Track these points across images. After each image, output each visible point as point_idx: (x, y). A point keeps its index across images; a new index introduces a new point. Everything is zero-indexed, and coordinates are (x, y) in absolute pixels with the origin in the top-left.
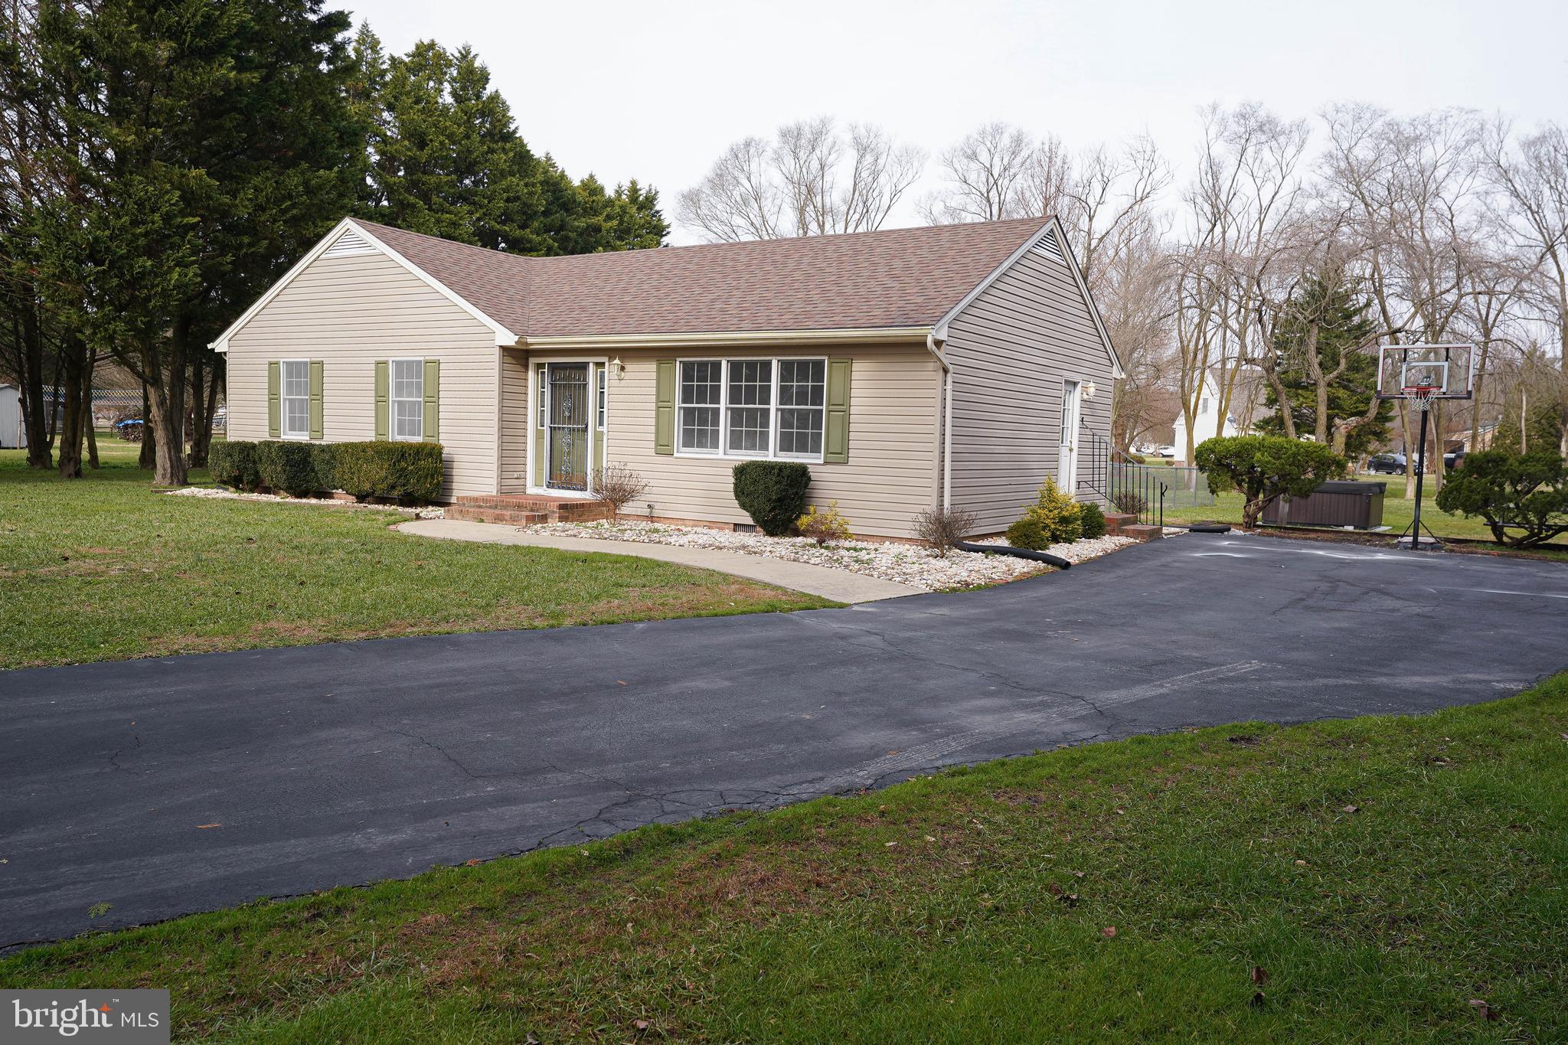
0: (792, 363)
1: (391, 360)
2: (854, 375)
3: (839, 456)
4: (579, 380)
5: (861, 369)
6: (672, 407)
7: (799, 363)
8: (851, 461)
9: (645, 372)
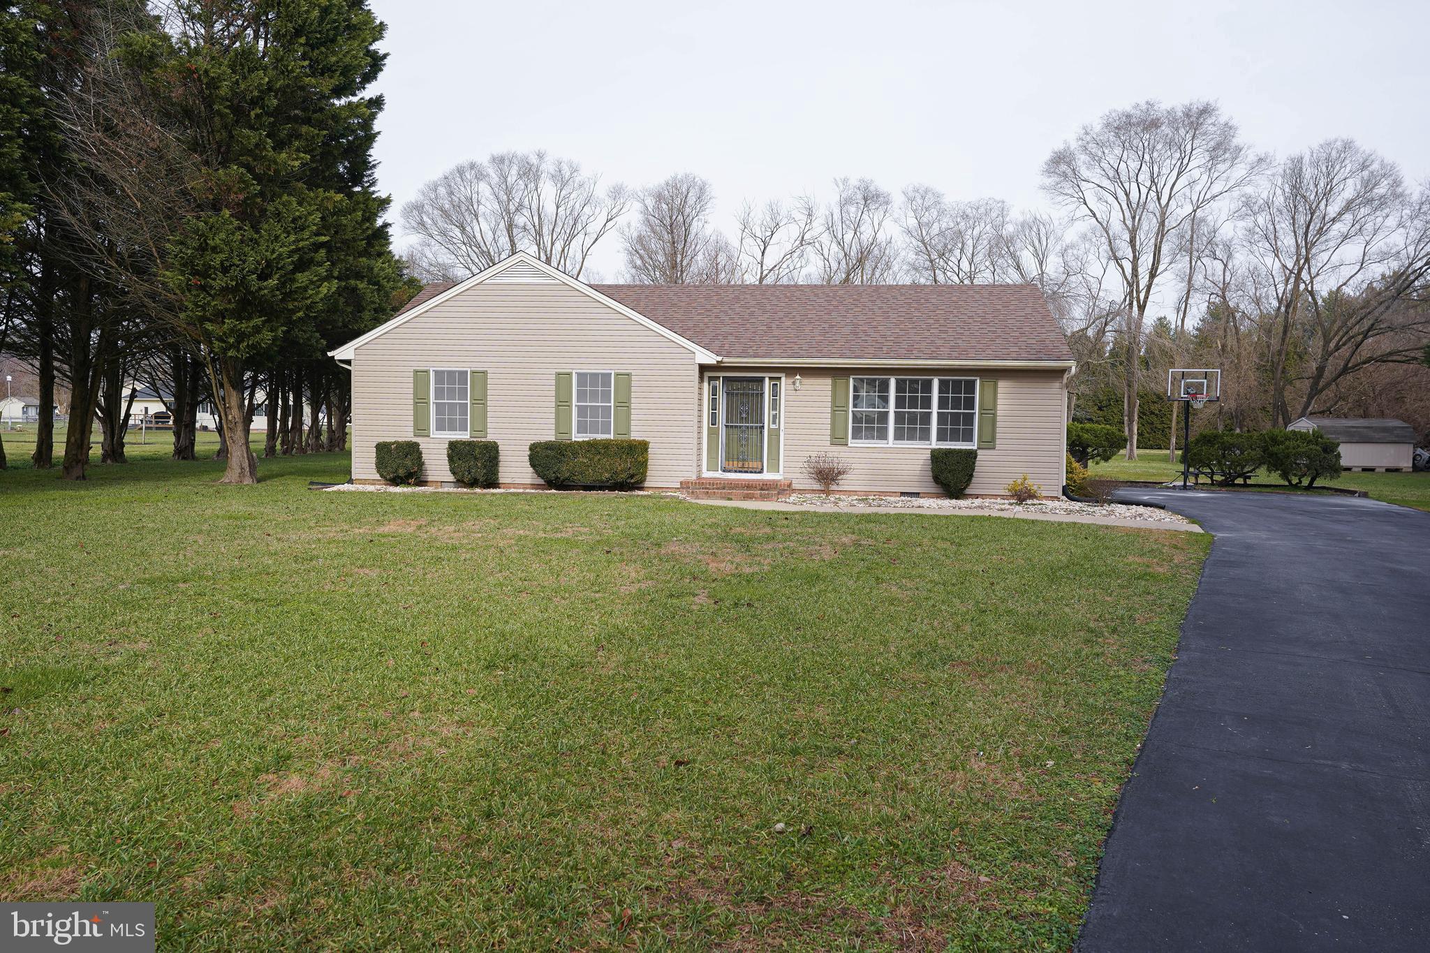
0: (948, 381)
1: (574, 372)
2: (1000, 390)
3: (989, 442)
4: (757, 390)
5: (1003, 386)
6: (847, 411)
7: (954, 381)
8: (998, 447)
9: (824, 386)
